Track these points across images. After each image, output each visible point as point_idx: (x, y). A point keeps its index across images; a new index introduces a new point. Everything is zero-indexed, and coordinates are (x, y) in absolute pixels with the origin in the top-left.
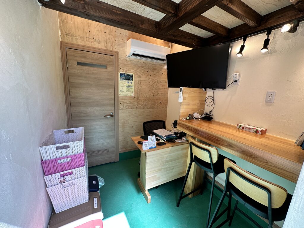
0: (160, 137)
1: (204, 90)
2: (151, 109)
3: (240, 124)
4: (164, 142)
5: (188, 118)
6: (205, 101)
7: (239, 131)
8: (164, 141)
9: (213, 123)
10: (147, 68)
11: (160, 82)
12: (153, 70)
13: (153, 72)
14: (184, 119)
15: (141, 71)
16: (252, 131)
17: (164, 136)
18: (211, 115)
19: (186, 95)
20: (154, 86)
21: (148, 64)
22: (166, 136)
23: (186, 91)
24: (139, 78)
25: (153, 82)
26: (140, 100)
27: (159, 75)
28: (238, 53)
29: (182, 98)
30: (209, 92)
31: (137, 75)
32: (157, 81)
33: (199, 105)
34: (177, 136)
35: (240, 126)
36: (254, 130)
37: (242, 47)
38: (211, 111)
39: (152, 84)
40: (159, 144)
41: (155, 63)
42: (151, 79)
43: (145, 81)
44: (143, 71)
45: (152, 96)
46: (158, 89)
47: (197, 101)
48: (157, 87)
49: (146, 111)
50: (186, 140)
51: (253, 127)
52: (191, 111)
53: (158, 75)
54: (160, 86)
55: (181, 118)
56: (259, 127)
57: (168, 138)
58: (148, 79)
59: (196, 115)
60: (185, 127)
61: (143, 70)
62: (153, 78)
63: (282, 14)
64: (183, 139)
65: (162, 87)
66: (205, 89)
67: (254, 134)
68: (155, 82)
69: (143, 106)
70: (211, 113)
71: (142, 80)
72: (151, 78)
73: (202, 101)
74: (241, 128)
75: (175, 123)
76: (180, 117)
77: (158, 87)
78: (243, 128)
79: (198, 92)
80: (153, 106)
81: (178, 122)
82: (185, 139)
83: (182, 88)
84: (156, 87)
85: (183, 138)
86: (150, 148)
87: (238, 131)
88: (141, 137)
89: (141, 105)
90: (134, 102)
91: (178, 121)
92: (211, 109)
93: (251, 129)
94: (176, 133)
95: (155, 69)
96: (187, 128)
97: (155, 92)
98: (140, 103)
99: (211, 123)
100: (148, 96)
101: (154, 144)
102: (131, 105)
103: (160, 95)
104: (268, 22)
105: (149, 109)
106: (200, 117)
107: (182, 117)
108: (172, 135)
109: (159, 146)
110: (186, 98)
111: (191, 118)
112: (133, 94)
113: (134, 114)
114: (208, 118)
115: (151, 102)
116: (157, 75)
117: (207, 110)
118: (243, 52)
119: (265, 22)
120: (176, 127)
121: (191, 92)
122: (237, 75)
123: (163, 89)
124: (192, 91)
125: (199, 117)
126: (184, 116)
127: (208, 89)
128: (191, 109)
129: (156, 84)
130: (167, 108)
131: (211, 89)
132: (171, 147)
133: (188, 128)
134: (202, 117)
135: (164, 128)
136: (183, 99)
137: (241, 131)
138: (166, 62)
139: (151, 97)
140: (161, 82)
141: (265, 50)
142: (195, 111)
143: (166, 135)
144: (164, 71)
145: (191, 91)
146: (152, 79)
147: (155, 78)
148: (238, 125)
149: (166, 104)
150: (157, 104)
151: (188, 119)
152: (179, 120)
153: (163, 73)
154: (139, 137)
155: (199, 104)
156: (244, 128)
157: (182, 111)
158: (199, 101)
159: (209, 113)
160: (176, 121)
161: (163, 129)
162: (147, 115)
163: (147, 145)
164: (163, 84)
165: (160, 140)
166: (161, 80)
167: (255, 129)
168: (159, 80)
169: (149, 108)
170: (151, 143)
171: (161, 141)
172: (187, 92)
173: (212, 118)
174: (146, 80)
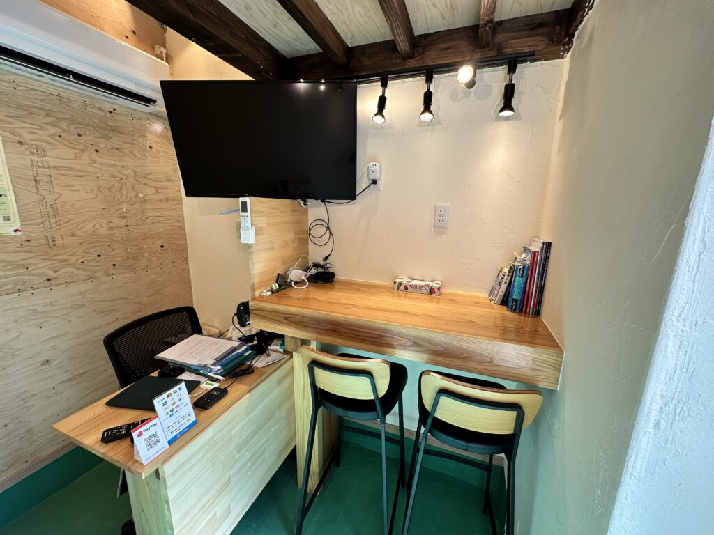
0: (195, 371)
1: (303, 205)
2: (128, 275)
3: (398, 281)
4: (216, 385)
5: (275, 286)
6: (310, 230)
7: (399, 296)
8: (216, 380)
9: (336, 287)
10: (73, 121)
11: (146, 177)
12: (107, 132)
13: (107, 138)
14: (267, 294)
15: (41, 128)
16: (424, 290)
17: (209, 362)
18: (328, 266)
19: (262, 221)
20: (124, 194)
21: (75, 104)
22: (218, 361)
23: (261, 209)
24: (34, 158)
25: (114, 177)
26: (64, 247)
27: (136, 153)
28: (376, 115)
29: (253, 229)
30: (316, 210)
31: (21, 143)
32: (130, 172)
33: (295, 245)
34: (252, 348)
35: (400, 284)
36: (427, 288)
37: (382, 101)
38: (326, 258)
39: (112, 183)
40: (202, 404)
41: (109, 107)
42: (102, 164)
43: (73, 169)
44: (52, 130)
45: (121, 227)
46: (142, 202)
47: (291, 236)
48: (137, 196)
49: (103, 287)
50: (282, 350)
51: (423, 283)
52: (280, 265)
53: (131, 152)
54: (149, 192)
55: (257, 294)
56: (430, 280)
57: (227, 367)
58: (90, 165)
59: (296, 274)
60: (282, 320)
61: (50, 124)
62: (113, 162)
63: (451, 44)
64: (273, 351)
65: (157, 193)
66: (304, 200)
67: (428, 297)
68: (123, 177)
69: (85, 270)
70: (327, 261)
71: (56, 168)
72: (104, 161)
73: (301, 232)
74: (402, 287)
75: (243, 313)
76: (253, 290)
77: (141, 195)
78: (406, 288)
79: (289, 209)
80: (132, 262)
81: (251, 308)
82: (278, 347)
83: (247, 199)
84: (132, 194)
85: (271, 347)
86: (170, 442)
87: (396, 298)
88: (110, 404)
89: (73, 265)
90: (31, 261)
91: (251, 303)
92: (325, 251)
93: (420, 287)
94: (245, 340)
95: (114, 130)
96: (286, 319)
97: (129, 211)
98: (65, 260)
99: (333, 288)
100: (104, 230)
101: (187, 412)
102: (18, 275)
103: (153, 223)
104: (427, 53)
105: (115, 277)
106: (305, 276)
107: (259, 288)
108: (235, 349)
109: (206, 409)
110: (262, 229)
111: (283, 283)
112: (17, 226)
113: (40, 309)
114: (323, 277)
115: (123, 250)
116: (126, 151)
117: (316, 255)
118: (385, 112)
119: (421, 50)
120: (249, 324)
121: (273, 211)
122: (377, 168)
123: (160, 201)
124: (275, 209)
125: (303, 278)
126: (264, 284)
127: (310, 202)
128: (280, 260)
129: (129, 185)
130: (186, 260)
131: (319, 201)
132: (248, 395)
133: (289, 319)
134: (309, 274)
135: (197, 329)
136: (256, 235)
137: (402, 294)
138: (161, 107)
139: (116, 231)
140: (149, 176)
141: (427, 116)
142: (288, 264)
143: (218, 354)
144: (156, 139)
145: (272, 208)
146: (110, 165)
147: (121, 163)
148: (395, 283)
149: (184, 249)
150: (146, 255)
151: (277, 291)
152: (254, 299)
153: (150, 147)
154: (100, 407)
155: (297, 241)
156: (409, 287)
157: (259, 271)
158: (296, 234)
159: (322, 263)
160: (246, 305)
161: (195, 336)
162: (110, 301)
163: (155, 435)
164: (159, 184)
165: (198, 383)
166: (148, 170)
167: (427, 286)
168: (139, 170)
169: (114, 272)
170: (172, 420)
171: (207, 386)
172: (263, 212)
173: (333, 275)
174: (79, 167)
